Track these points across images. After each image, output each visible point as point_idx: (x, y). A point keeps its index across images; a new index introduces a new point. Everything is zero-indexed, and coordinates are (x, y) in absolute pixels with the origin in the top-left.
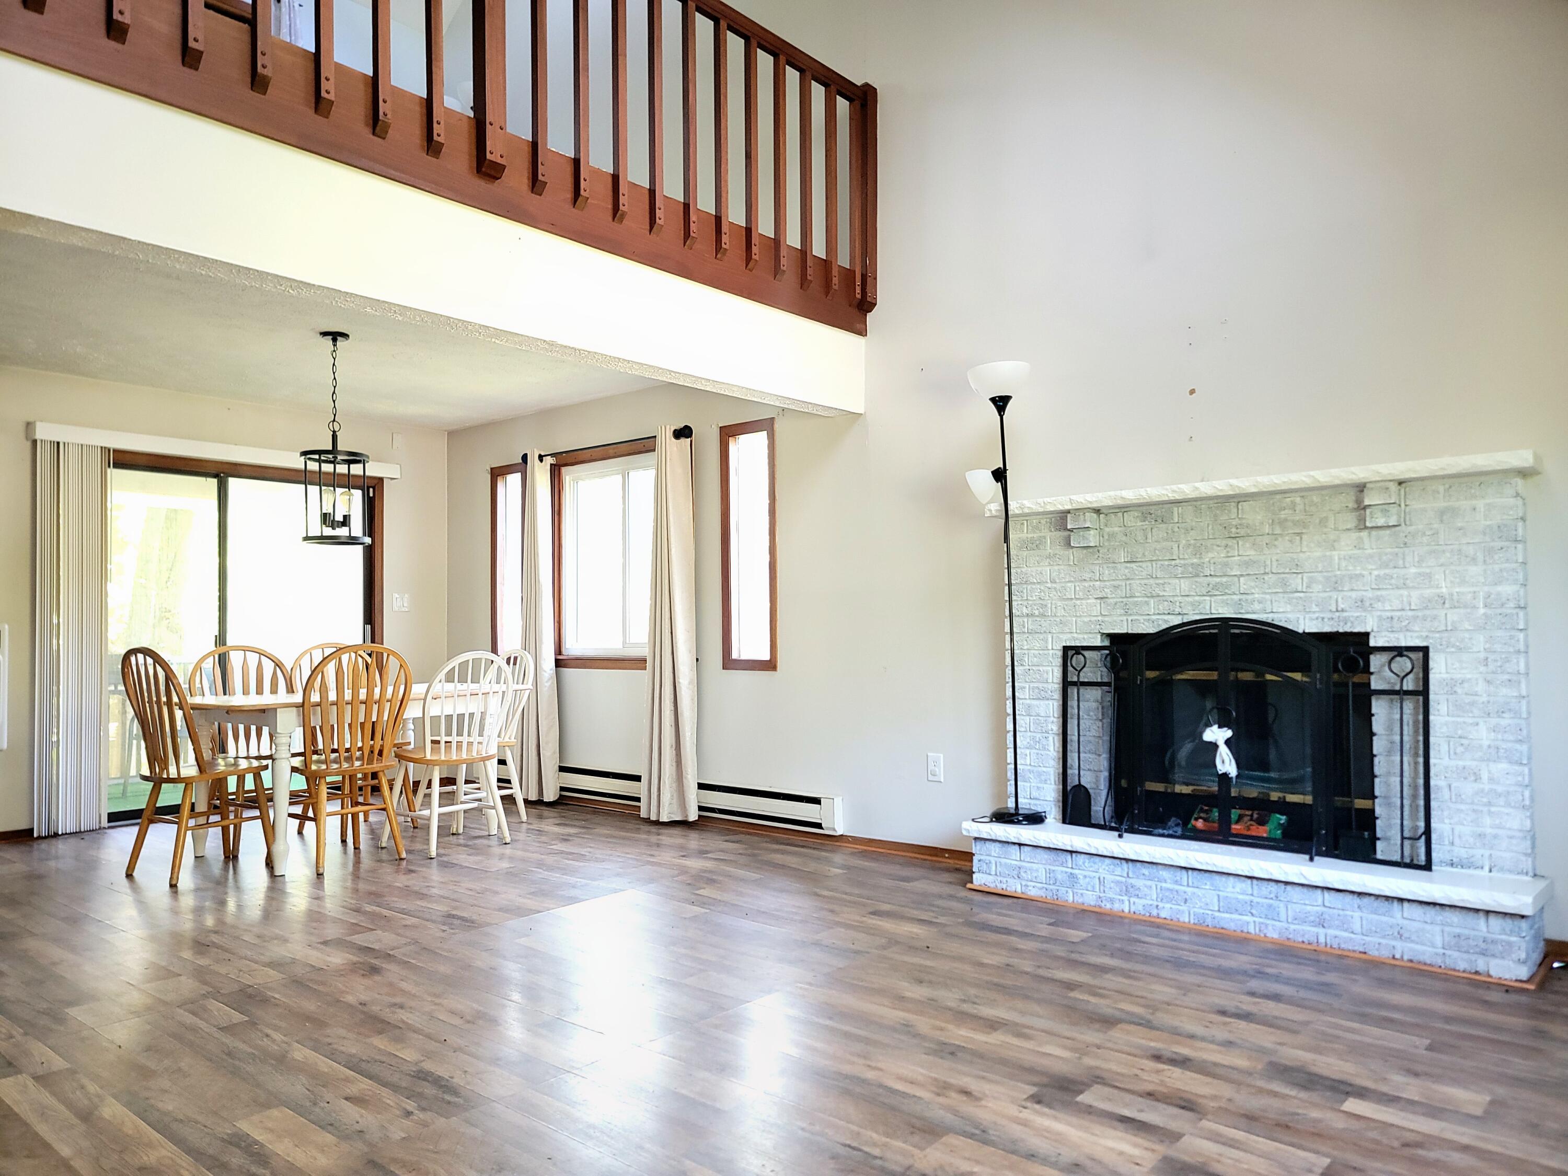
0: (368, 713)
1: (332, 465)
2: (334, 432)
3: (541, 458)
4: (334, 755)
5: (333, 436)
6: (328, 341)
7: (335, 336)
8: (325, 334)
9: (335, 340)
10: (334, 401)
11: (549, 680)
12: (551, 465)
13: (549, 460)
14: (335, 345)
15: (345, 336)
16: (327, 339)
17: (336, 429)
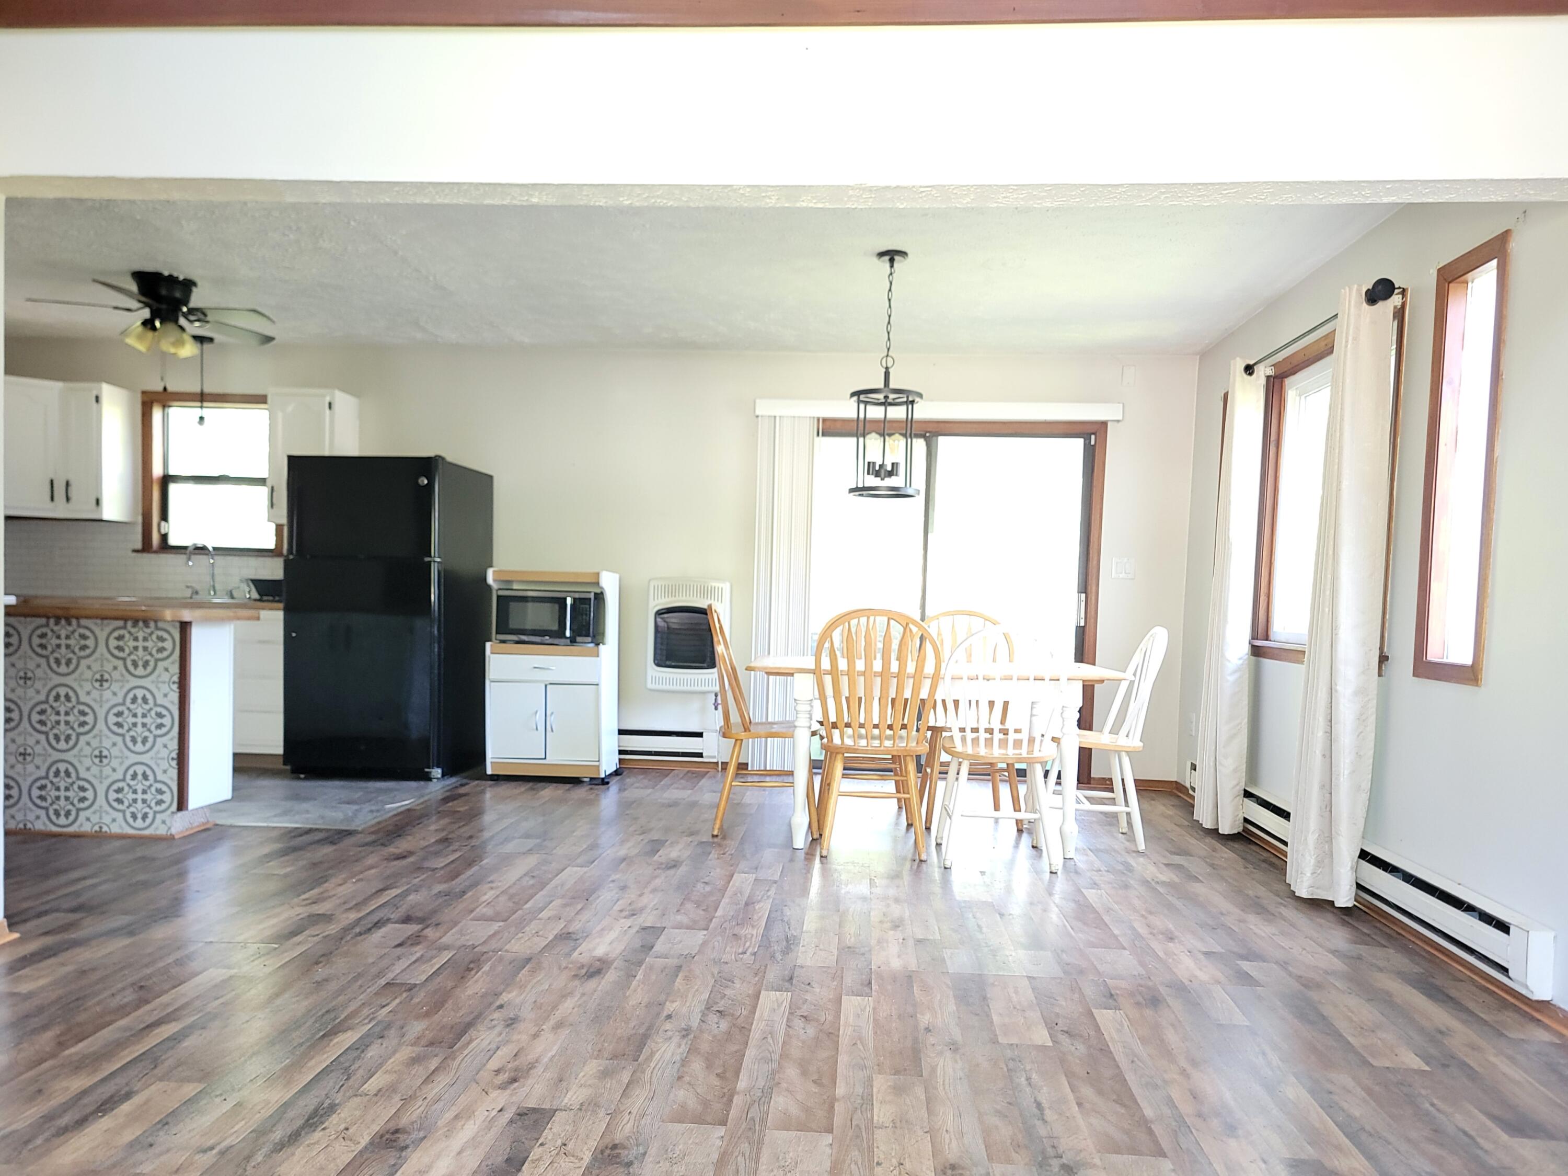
0: (900, 688)
1: (882, 408)
2: (887, 368)
3: (1249, 369)
4: (876, 732)
5: (885, 373)
6: (885, 263)
7: (891, 255)
8: (881, 254)
9: (892, 261)
10: (889, 333)
11: (1235, 672)
12: (1268, 377)
13: (1263, 371)
14: (892, 266)
15: (903, 254)
16: (884, 261)
17: (889, 365)
